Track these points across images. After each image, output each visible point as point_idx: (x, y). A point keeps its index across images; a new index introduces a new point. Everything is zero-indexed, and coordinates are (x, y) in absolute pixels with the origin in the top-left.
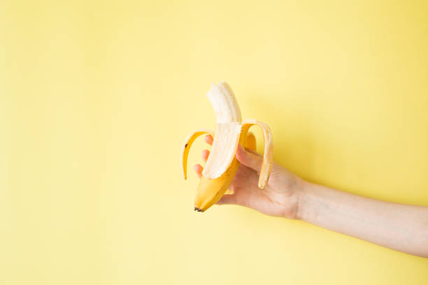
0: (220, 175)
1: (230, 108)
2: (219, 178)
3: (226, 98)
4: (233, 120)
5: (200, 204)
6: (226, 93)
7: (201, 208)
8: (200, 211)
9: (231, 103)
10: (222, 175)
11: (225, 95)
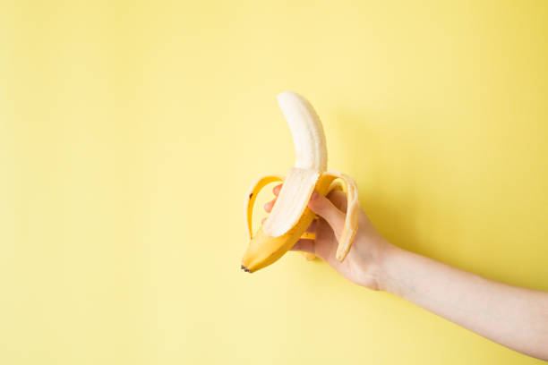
4: (313, 167)
5: (249, 261)
6: (314, 131)
7: (249, 268)
8: (246, 271)
9: (317, 145)
11: (311, 134)
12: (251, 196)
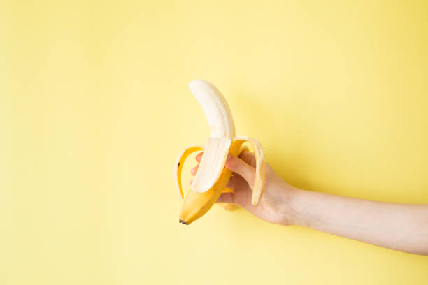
0: (207, 190)
1: (224, 123)
2: (206, 192)
3: (221, 113)
4: (225, 135)
5: (185, 215)
6: (222, 108)
7: (186, 221)
8: (184, 223)
10: (210, 190)
12: (179, 164)
